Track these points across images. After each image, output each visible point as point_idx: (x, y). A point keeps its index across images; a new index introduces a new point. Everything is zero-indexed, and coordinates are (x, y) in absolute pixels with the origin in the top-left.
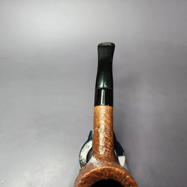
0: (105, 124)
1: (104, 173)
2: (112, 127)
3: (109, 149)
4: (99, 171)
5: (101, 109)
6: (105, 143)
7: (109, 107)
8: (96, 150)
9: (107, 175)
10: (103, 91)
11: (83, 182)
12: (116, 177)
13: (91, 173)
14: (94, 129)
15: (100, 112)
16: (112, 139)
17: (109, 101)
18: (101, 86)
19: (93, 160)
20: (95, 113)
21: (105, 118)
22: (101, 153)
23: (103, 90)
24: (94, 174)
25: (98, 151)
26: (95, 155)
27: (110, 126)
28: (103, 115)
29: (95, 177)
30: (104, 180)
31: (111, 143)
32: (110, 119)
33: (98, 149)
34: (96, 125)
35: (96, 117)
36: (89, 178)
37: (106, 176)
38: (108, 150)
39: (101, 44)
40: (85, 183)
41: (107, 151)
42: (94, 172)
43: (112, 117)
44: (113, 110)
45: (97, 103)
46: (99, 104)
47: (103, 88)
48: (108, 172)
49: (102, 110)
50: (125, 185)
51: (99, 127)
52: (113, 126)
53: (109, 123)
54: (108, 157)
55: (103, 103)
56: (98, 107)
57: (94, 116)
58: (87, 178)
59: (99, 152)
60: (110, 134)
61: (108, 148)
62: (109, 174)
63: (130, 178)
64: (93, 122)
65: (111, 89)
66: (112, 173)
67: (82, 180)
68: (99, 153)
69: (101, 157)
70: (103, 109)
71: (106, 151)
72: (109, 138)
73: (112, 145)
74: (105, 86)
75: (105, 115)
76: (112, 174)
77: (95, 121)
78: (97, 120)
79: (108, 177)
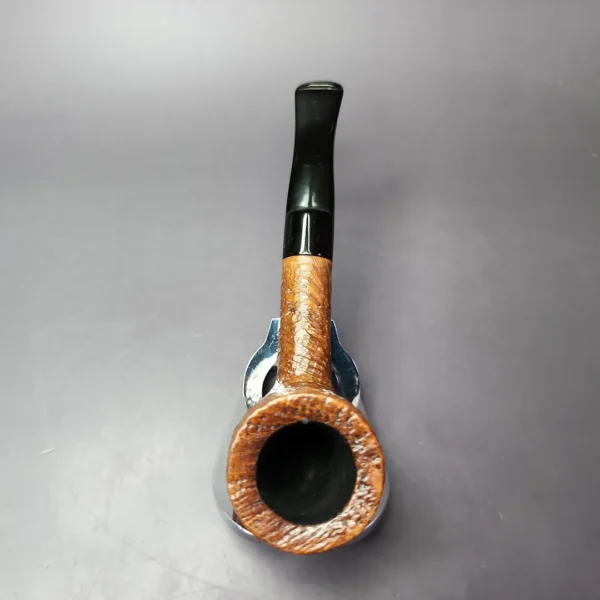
0: (309, 302)
1: (300, 408)
2: (327, 311)
3: (319, 363)
4: (288, 403)
5: (299, 266)
6: (310, 350)
7: (320, 261)
8: (286, 366)
9: (308, 412)
10: (306, 218)
11: (251, 426)
12: (327, 418)
13: (271, 408)
14: (281, 314)
15: (298, 272)
16: (325, 340)
17: (322, 245)
18: (304, 204)
19: (278, 388)
20: (284, 276)
21: (309, 289)
22: (298, 373)
23: (306, 215)
24: (276, 411)
25: (290, 368)
26: (283, 378)
27: (322, 309)
28: (305, 281)
29: (279, 417)
30: (300, 423)
31: (324, 350)
32: (323, 289)
33: (291, 364)
34: (287, 307)
35: (287, 284)
36: (264, 419)
37: (304, 416)
38: (315, 365)
39: (306, 85)
40: (255, 430)
41: (313, 368)
42: (277, 406)
43: (328, 287)
44: (330, 267)
45: (291, 249)
46: (296, 253)
47: (309, 210)
48: (308, 406)
49: (303, 267)
50: (348, 435)
51: (293, 310)
52: (329, 307)
53: (320, 301)
54: (315, 382)
55: (306, 249)
56: (293, 260)
57: (283, 284)
58: (261, 418)
59: (294, 371)
60: (322, 327)
61: (315, 361)
62: (311, 411)
63: (360, 420)
64: (280, 298)
65: (327, 211)
66: (318, 407)
67: (249, 423)
68: (292, 373)
69: (298, 380)
70: (305, 264)
71: (310, 367)
72: (320, 336)
73: (326, 355)
74: (314, 204)
75: (310, 280)
76: (318, 411)
77: (283, 294)
78: (289, 291)
79: (309, 417)
